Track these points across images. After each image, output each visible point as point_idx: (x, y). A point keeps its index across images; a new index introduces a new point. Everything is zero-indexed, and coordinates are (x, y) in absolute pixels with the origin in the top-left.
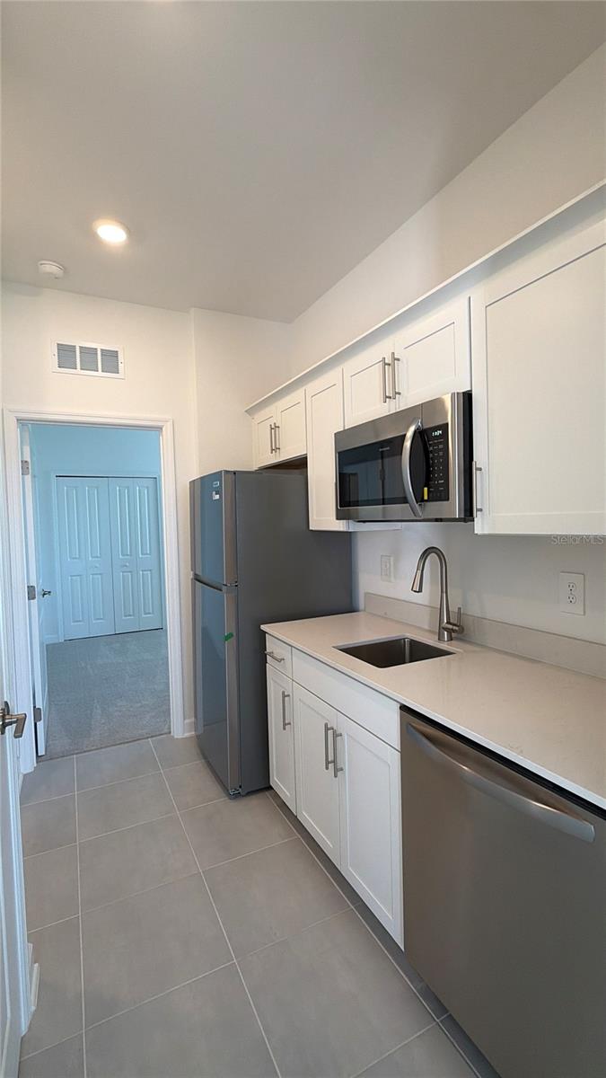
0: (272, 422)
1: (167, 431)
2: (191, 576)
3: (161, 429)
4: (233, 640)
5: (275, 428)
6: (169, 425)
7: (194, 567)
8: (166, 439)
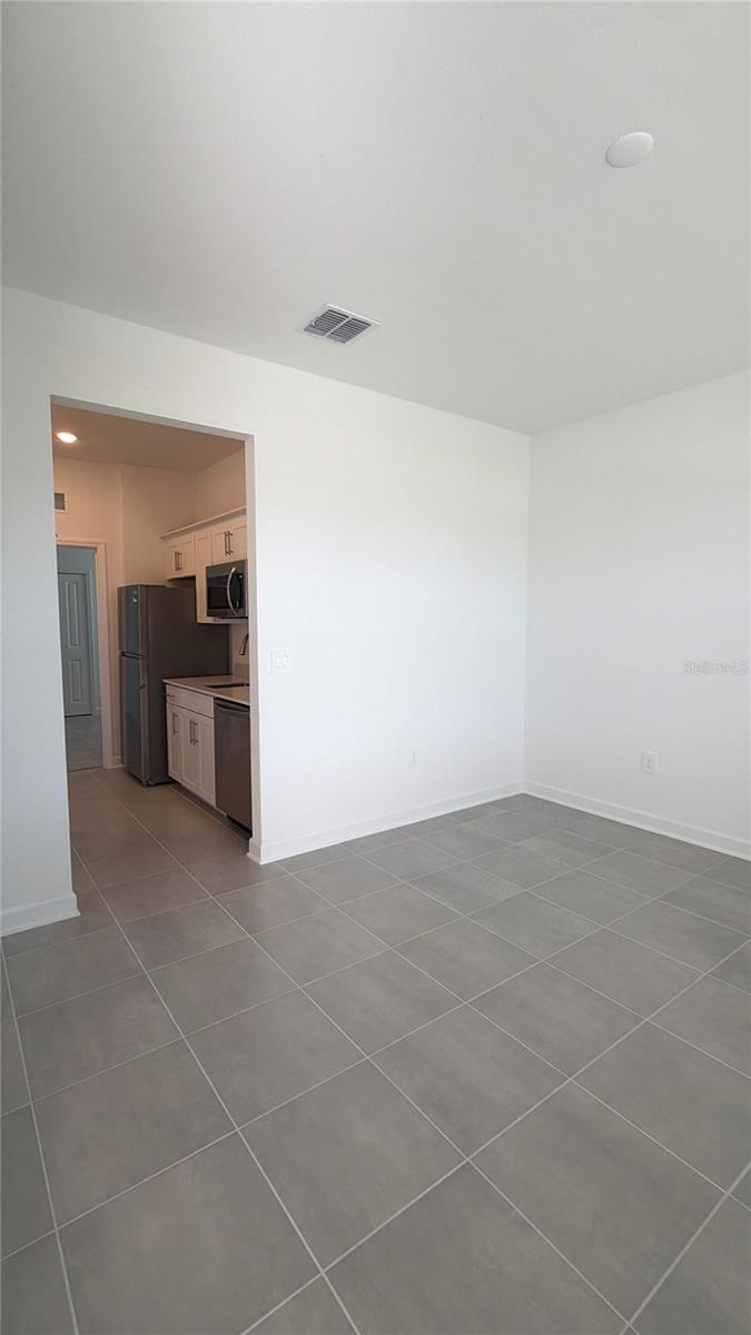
0: (176, 549)
1: (101, 549)
2: (119, 652)
3: (95, 549)
4: (146, 689)
5: (178, 554)
6: (102, 546)
7: (120, 648)
8: (100, 557)
